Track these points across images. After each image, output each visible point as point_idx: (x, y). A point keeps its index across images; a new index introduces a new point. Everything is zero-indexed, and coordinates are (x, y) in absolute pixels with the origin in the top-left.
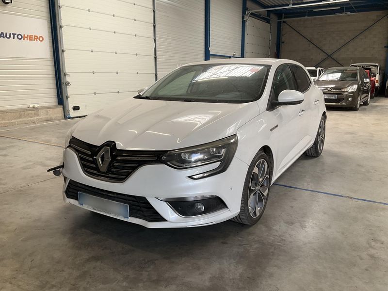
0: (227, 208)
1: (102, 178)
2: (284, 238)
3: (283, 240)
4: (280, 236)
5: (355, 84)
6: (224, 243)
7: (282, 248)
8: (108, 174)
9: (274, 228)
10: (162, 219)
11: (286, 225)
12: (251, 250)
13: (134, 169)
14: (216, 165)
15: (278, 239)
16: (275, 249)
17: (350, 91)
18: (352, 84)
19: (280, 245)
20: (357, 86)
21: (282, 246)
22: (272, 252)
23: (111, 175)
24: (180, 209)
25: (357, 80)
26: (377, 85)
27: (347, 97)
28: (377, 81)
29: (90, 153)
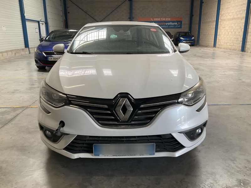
1: (123, 126)
8: (130, 122)
13: (156, 113)
23: (133, 123)
29: (106, 106)
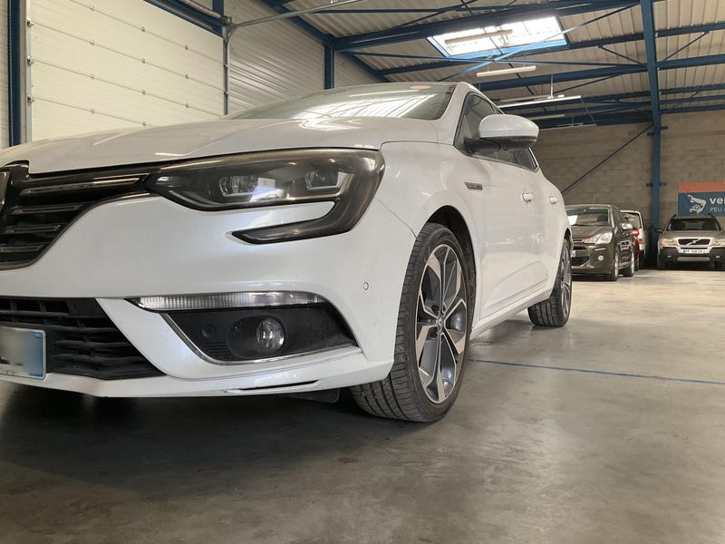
0: (356, 344)
2: (519, 448)
3: (517, 451)
4: (508, 443)
5: (608, 231)
6: (346, 461)
7: (519, 466)
9: (489, 428)
10: (150, 370)
11: (519, 423)
12: (427, 474)
14: (321, 209)
15: (502, 450)
16: (497, 469)
17: (599, 242)
18: (602, 231)
19: (511, 462)
20: (611, 234)
21: (518, 463)
22: (491, 477)
24: (205, 334)
25: (611, 225)
26: (641, 247)
27: (595, 255)
28: (641, 240)
